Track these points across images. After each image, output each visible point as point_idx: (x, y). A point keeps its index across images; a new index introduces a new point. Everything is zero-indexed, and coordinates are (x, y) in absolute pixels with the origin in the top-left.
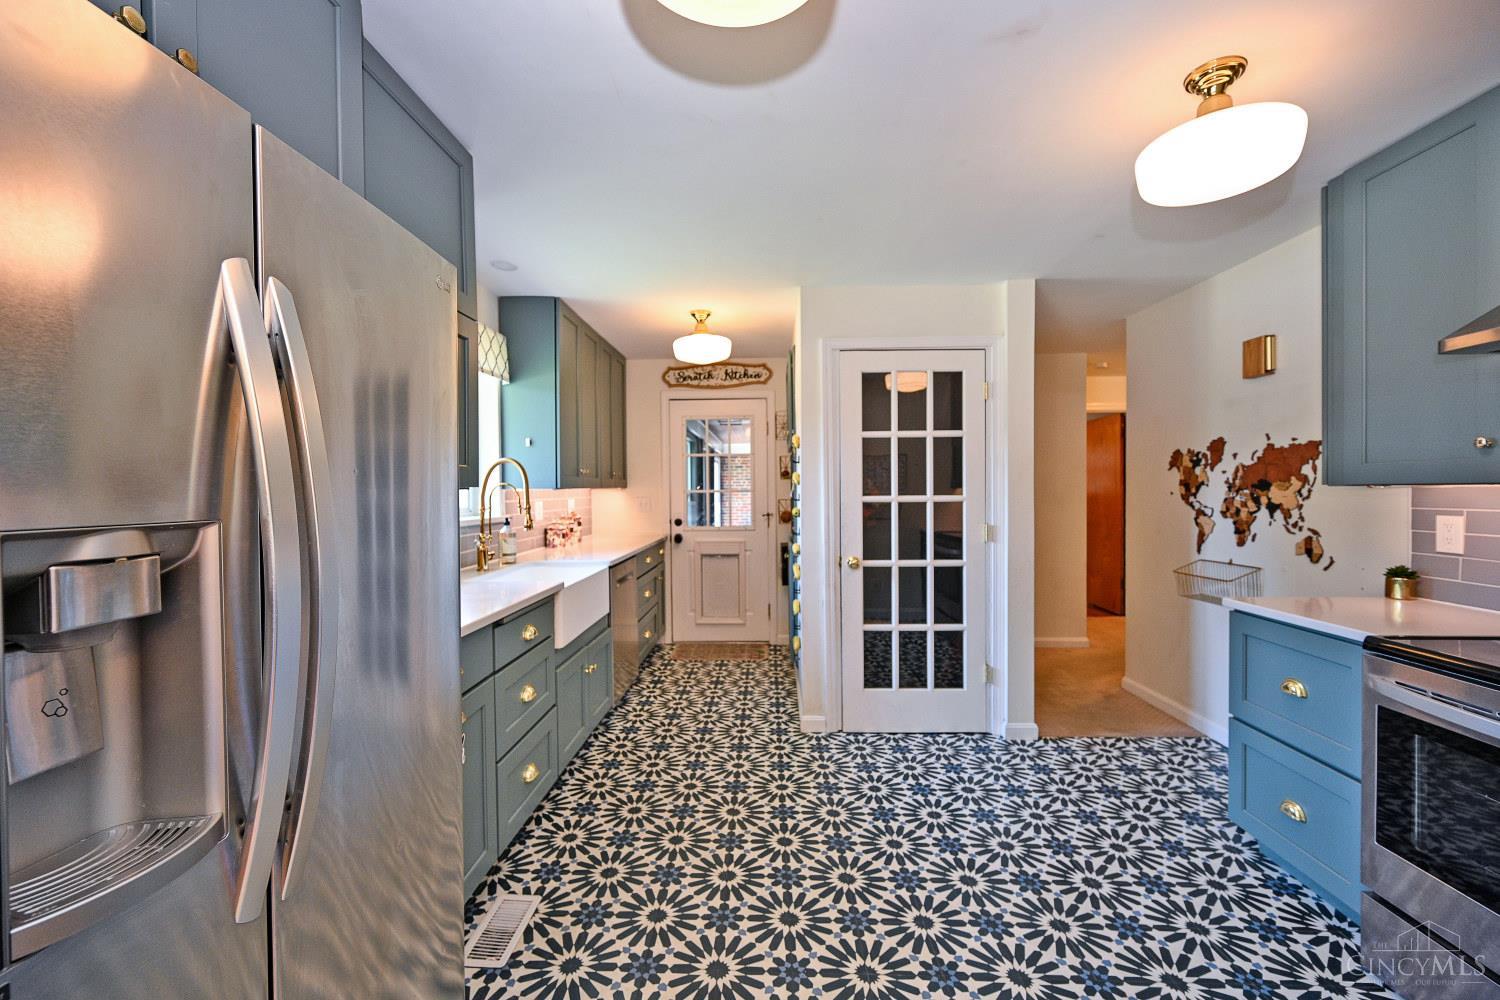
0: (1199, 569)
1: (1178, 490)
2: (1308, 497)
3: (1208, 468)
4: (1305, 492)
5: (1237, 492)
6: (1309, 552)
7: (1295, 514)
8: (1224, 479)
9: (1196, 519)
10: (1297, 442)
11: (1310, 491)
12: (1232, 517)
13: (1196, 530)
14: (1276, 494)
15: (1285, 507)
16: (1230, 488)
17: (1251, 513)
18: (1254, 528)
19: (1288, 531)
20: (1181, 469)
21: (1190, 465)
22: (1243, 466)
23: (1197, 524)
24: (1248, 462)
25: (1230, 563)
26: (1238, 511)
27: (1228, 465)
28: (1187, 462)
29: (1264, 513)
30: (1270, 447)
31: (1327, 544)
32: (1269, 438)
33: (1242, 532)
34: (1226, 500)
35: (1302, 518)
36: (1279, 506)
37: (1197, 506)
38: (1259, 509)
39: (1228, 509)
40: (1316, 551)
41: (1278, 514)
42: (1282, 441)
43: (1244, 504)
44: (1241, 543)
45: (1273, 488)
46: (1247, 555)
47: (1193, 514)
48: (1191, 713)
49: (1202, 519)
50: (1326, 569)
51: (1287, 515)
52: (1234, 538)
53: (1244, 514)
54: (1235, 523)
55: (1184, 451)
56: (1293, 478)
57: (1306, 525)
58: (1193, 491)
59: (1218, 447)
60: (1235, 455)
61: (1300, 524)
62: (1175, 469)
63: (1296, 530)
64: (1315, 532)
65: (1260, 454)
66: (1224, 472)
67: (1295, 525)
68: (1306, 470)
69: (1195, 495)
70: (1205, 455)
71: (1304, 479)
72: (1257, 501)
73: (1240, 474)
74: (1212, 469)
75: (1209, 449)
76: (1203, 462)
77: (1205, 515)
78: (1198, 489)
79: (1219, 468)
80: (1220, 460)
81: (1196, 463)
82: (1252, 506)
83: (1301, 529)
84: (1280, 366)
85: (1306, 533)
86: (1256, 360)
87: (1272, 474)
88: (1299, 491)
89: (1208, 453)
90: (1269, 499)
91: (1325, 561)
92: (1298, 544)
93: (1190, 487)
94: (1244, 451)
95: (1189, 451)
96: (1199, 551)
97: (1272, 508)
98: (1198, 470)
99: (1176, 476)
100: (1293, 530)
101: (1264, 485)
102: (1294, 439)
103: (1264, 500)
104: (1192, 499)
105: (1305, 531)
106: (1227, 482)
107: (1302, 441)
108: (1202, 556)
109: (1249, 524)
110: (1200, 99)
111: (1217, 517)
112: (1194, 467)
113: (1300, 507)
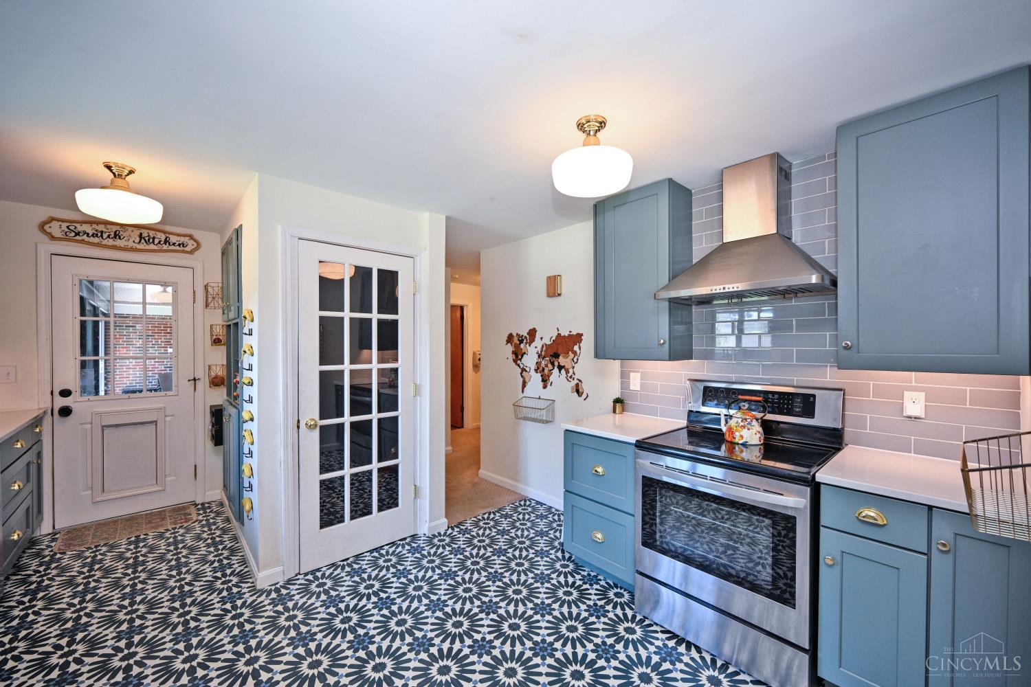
0: (525, 402)
1: (511, 357)
2: (577, 362)
3: (528, 345)
4: (575, 361)
5: (543, 358)
6: (578, 391)
7: (571, 371)
8: (536, 350)
9: (521, 373)
10: (572, 333)
11: (577, 359)
12: (540, 372)
13: (521, 379)
14: (562, 361)
15: (566, 367)
16: (539, 356)
17: (551, 370)
18: (551, 379)
19: (568, 380)
20: (513, 344)
21: (518, 342)
22: (546, 344)
23: (522, 376)
24: (548, 343)
25: (539, 398)
26: (543, 369)
27: (538, 343)
28: (516, 340)
29: (556, 370)
30: (559, 334)
31: (585, 387)
32: (558, 331)
33: (545, 380)
34: (537, 363)
35: (574, 373)
36: (563, 367)
37: (522, 366)
38: (554, 368)
39: (538, 368)
40: (580, 390)
41: (563, 371)
42: (565, 333)
43: (547, 366)
44: (545, 387)
45: (561, 357)
46: (548, 393)
47: (520, 370)
48: (519, 485)
49: (524, 373)
50: (585, 399)
51: (567, 372)
52: (541, 384)
53: (546, 371)
54: (542, 376)
55: (515, 334)
56: (570, 352)
57: (576, 377)
58: (520, 357)
59: (532, 333)
60: (541, 338)
61: (573, 376)
62: (509, 344)
63: (571, 380)
64: (580, 381)
65: (554, 338)
66: (536, 347)
67: (571, 377)
68: (576, 348)
69: (520, 360)
70: (526, 337)
71: (575, 353)
72: (553, 364)
73: (544, 348)
74: (530, 346)
75: (528, 334)
76: (525, 341)
77: (526, 371)
78: (522, 356)
79: (533, 345)
80: (534, 341)
81: (521, 342)
82: (550, 366)
83: (573, 379)
84: (563, 293)
85: (576, 381)
86: (553, 287)
87: (560, 350)
88: (573, 359)
89: (528, 336)
90: (559, 363)
91: (584, 396)
92: (572, 387)
93: (518, 355)
94: (546, 336)
95: (517, 334)
96: (523, 392)
97: (560, 368)
98: (522, 346)
99: (510, 348)
100: (570, 379)
101: (556, 356)
102: (570, 332)
103: (556, 364)
104: (519, 362)
105: (575, 379)
106: (537, 353)
107: (574, 333)
108: (525, 394)
109: (549, 376)
110: (584, 136)
111: (533, 372)
112: (520, 344)
113: (573, 368)
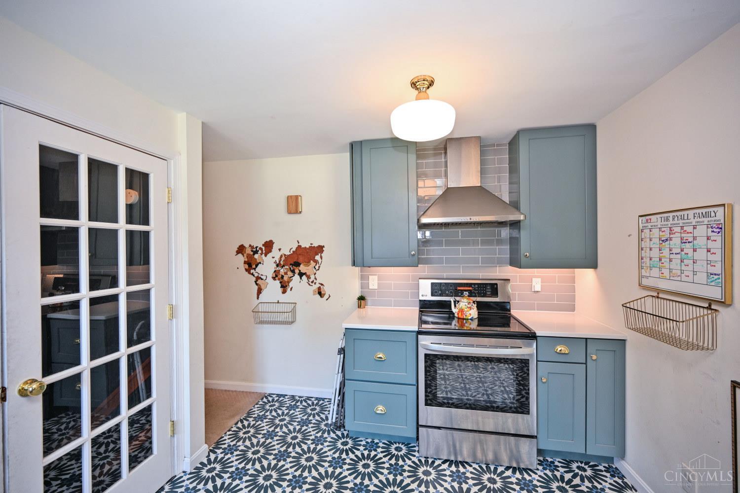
0: (261, 308)
1: (243, 267)
2: (318, 270)
3: (263, 255)
4: (317, 268)
5: (282, 267)
6: (320, 293)
7: (312, 277)
8: (274, 260)
9: (256, 282)
10: (313, 246)
11: (319, 267)
12: (279, 279)
13: (256, 287)
14: (303, 268)
15: (308, 274)
16: (277, 266)
17: (291, 277)
18: (291, 285)
19: (309, 284)
20: (245, 255)
21: (252, 253)
22: (285, 255)
23: (257, 284)
24: (288, 253)
25: (278, 302)
26: (282, 277)
27: (275, 254)
28: (249, 251)
29: (297, 277)
30: (299, 246)
31: (326, 290)
32: (299, 243)
33: (284, 287)
34: (275, 271)
35: (316, 279)
36: (305, 274)
37: (256, 275)
38: (294, 275)
39: (276, 276)
40: (322, 293)
41: (304, 277)
42: (305, 244)
43: (286, 273)
44: (284, 292)
45: (301, 266)
46: (289, 296)
47: (254, 279)
48: (254, 384)
49: (259, 282)
50: (327, 299)
51: (309, 277)
52: (280, 290)
53: (286, 278)
54: (281, 283)
55: (247, 245)
56: (312, 261)
57: (318, 282)
58: (254, 266)
59: (269, 245)
60: (280, 250)
61: (315, 281)
62: (240, 255)
63: (313, 284)
64: (322, 285)
65: (294, 249)
66: (273, 258)
67: (312, 282)
68: (317, 258)
69: (255, 269)
70: (261, 249)
71: (316, 262)
72: (293, 272)
73: (283, 258)
74: (266, 256)
75: (263, 245)
76: (260, 252)
77: (262, 279)
78: (257, 266)
79: (270, 255)
80: (270, 251)
81: (256, 252)
82: (290, 274)
83: (315, 284)
84: (303, 210)
85: (318, 285)
86: (293, 205)
87: (301, 259)
88: (314, 267)
89: (263, 248)
90: (300, 271)
91: (326, 297)
92: (314, 290)
93: (251, 265)
94: (285, 246)
95: (250, 246)
96: (258, 298)
97: (301, 275)
98: (256, 256)
99: (241, 259)
100: (311, 284)
101: (297, 264)
102: (311, 244)
103: (297, 271)
104: (252, 271)
105: (317, 284)
106: (275, 262)
107: (316, 245)
108: (260, 300)
109: (289, 282)
111: (270, 280)
112: (254, 254)
113: (315, 274)
